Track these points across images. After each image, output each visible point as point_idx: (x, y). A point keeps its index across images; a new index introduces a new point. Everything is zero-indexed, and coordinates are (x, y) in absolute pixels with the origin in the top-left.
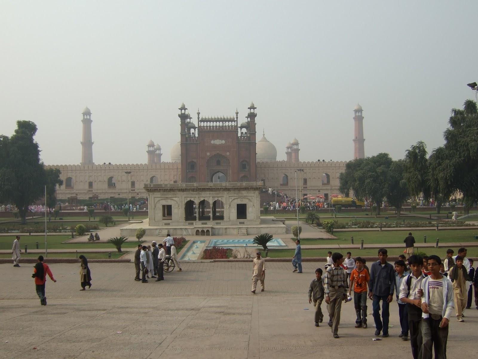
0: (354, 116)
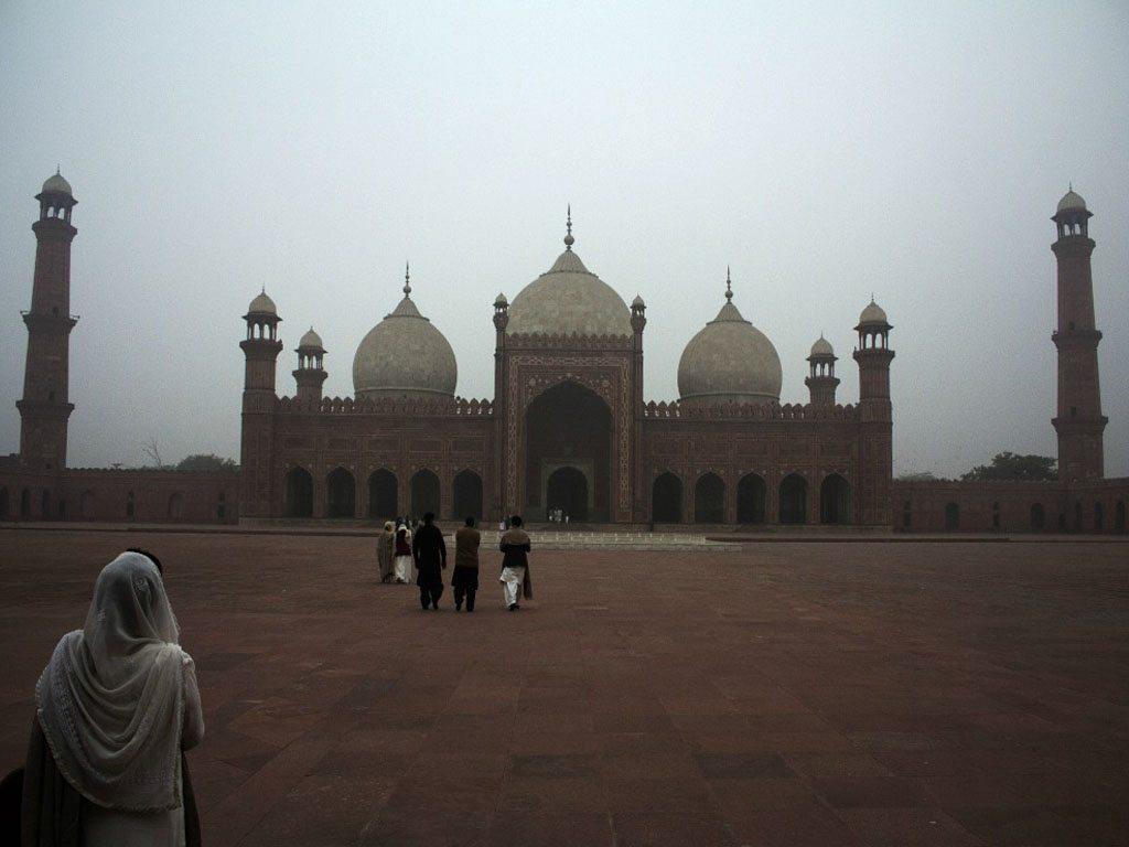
0: (1056, 239)
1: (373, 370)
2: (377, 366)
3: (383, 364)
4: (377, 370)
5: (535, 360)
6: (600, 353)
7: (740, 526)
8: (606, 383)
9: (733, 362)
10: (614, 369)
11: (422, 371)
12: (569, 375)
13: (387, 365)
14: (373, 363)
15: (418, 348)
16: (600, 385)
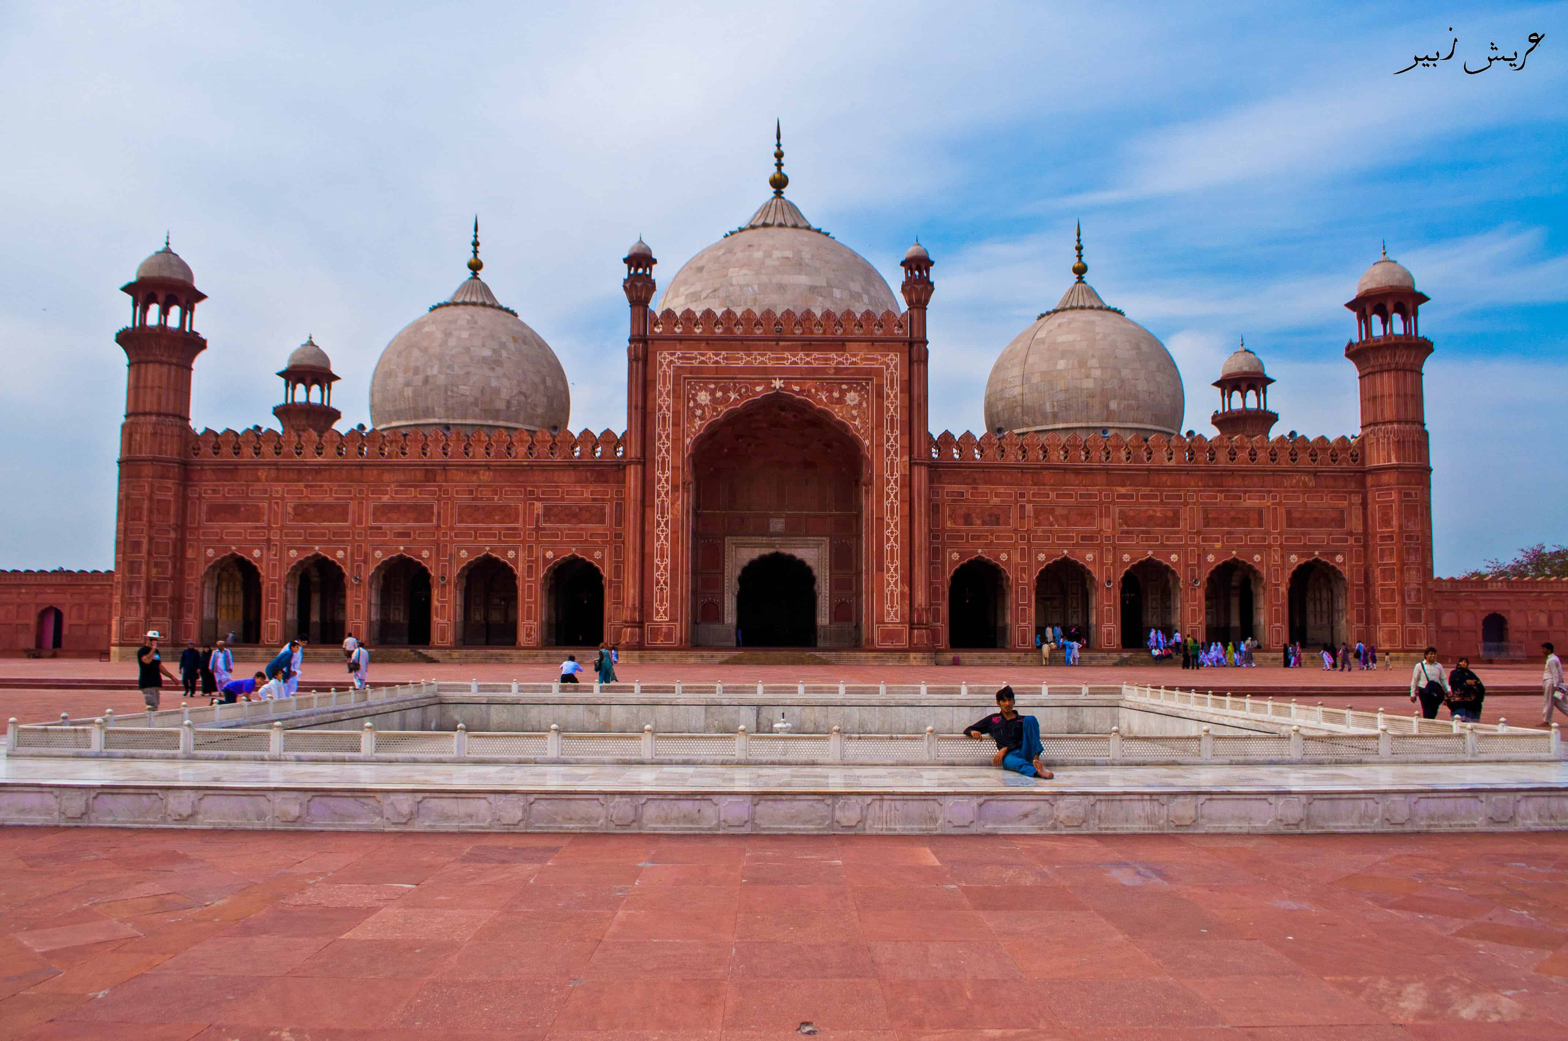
1: (401, 392)
2: (407, 384)
3: (418, 380)
4: (408, 392)
5: (711, 358)
6: (839, 344)
7: (1126, 655)
8: (852, 398)
9: (1097, 373)
10: (869, 372)
11: (497, 391)
12: (778, 384)
13: (426, 381)
14: (401, 379)
15: (487, 353)
16: (841, 401)
